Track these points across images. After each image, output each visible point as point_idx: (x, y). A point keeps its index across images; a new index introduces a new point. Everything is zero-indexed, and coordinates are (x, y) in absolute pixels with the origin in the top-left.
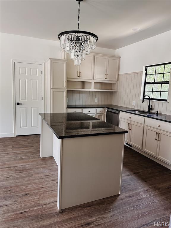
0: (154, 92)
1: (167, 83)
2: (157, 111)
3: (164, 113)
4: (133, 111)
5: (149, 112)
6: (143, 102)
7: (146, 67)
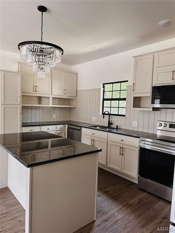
0: (112, 107)
1: (124, 99)
2: (117, 126)
3: (123, 127)
4: (94, 127)
5: (109, 127)
6: (104, 118)
7: (104, 84)
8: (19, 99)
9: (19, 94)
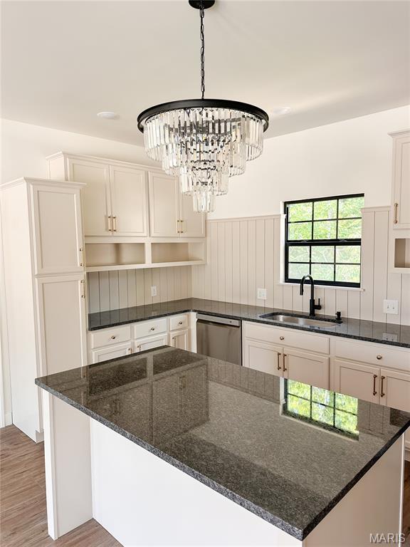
0: (322, 263)
2: (339, 314)
3: (353, 315)
5: (312, 315)
6: (302, 293)
7: (286, 203)
8: (79, 258)
9: (79, 244)
